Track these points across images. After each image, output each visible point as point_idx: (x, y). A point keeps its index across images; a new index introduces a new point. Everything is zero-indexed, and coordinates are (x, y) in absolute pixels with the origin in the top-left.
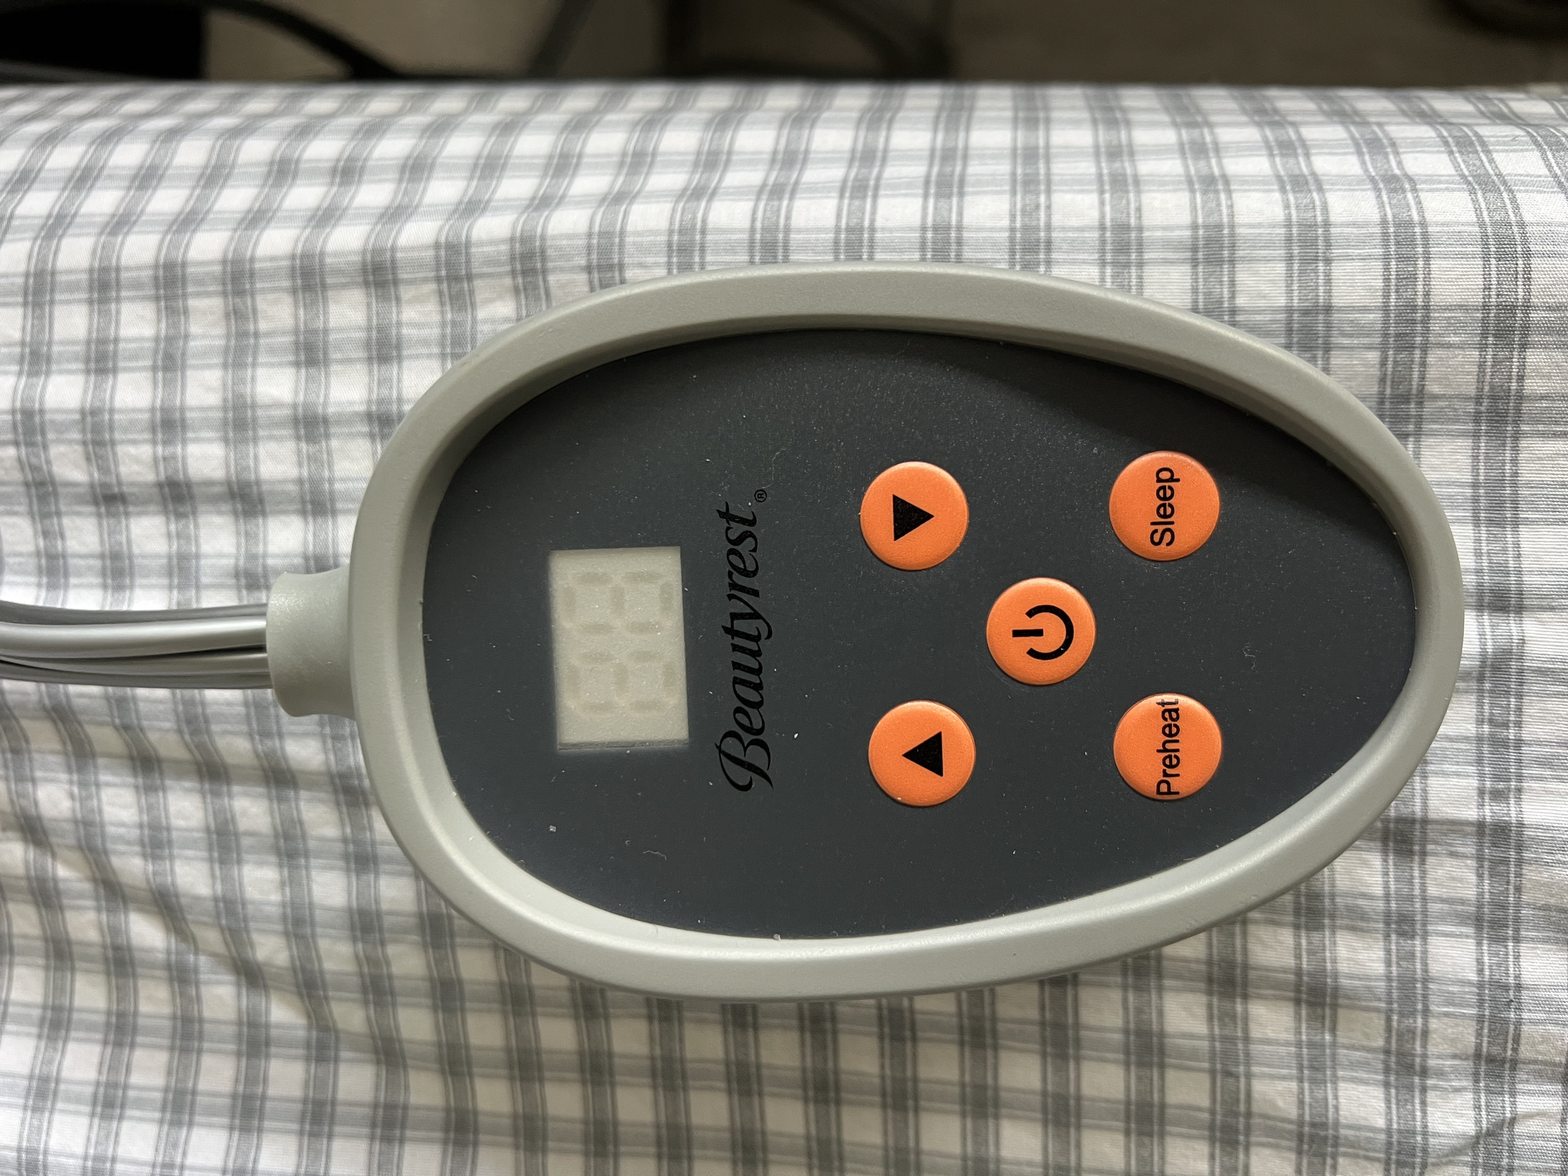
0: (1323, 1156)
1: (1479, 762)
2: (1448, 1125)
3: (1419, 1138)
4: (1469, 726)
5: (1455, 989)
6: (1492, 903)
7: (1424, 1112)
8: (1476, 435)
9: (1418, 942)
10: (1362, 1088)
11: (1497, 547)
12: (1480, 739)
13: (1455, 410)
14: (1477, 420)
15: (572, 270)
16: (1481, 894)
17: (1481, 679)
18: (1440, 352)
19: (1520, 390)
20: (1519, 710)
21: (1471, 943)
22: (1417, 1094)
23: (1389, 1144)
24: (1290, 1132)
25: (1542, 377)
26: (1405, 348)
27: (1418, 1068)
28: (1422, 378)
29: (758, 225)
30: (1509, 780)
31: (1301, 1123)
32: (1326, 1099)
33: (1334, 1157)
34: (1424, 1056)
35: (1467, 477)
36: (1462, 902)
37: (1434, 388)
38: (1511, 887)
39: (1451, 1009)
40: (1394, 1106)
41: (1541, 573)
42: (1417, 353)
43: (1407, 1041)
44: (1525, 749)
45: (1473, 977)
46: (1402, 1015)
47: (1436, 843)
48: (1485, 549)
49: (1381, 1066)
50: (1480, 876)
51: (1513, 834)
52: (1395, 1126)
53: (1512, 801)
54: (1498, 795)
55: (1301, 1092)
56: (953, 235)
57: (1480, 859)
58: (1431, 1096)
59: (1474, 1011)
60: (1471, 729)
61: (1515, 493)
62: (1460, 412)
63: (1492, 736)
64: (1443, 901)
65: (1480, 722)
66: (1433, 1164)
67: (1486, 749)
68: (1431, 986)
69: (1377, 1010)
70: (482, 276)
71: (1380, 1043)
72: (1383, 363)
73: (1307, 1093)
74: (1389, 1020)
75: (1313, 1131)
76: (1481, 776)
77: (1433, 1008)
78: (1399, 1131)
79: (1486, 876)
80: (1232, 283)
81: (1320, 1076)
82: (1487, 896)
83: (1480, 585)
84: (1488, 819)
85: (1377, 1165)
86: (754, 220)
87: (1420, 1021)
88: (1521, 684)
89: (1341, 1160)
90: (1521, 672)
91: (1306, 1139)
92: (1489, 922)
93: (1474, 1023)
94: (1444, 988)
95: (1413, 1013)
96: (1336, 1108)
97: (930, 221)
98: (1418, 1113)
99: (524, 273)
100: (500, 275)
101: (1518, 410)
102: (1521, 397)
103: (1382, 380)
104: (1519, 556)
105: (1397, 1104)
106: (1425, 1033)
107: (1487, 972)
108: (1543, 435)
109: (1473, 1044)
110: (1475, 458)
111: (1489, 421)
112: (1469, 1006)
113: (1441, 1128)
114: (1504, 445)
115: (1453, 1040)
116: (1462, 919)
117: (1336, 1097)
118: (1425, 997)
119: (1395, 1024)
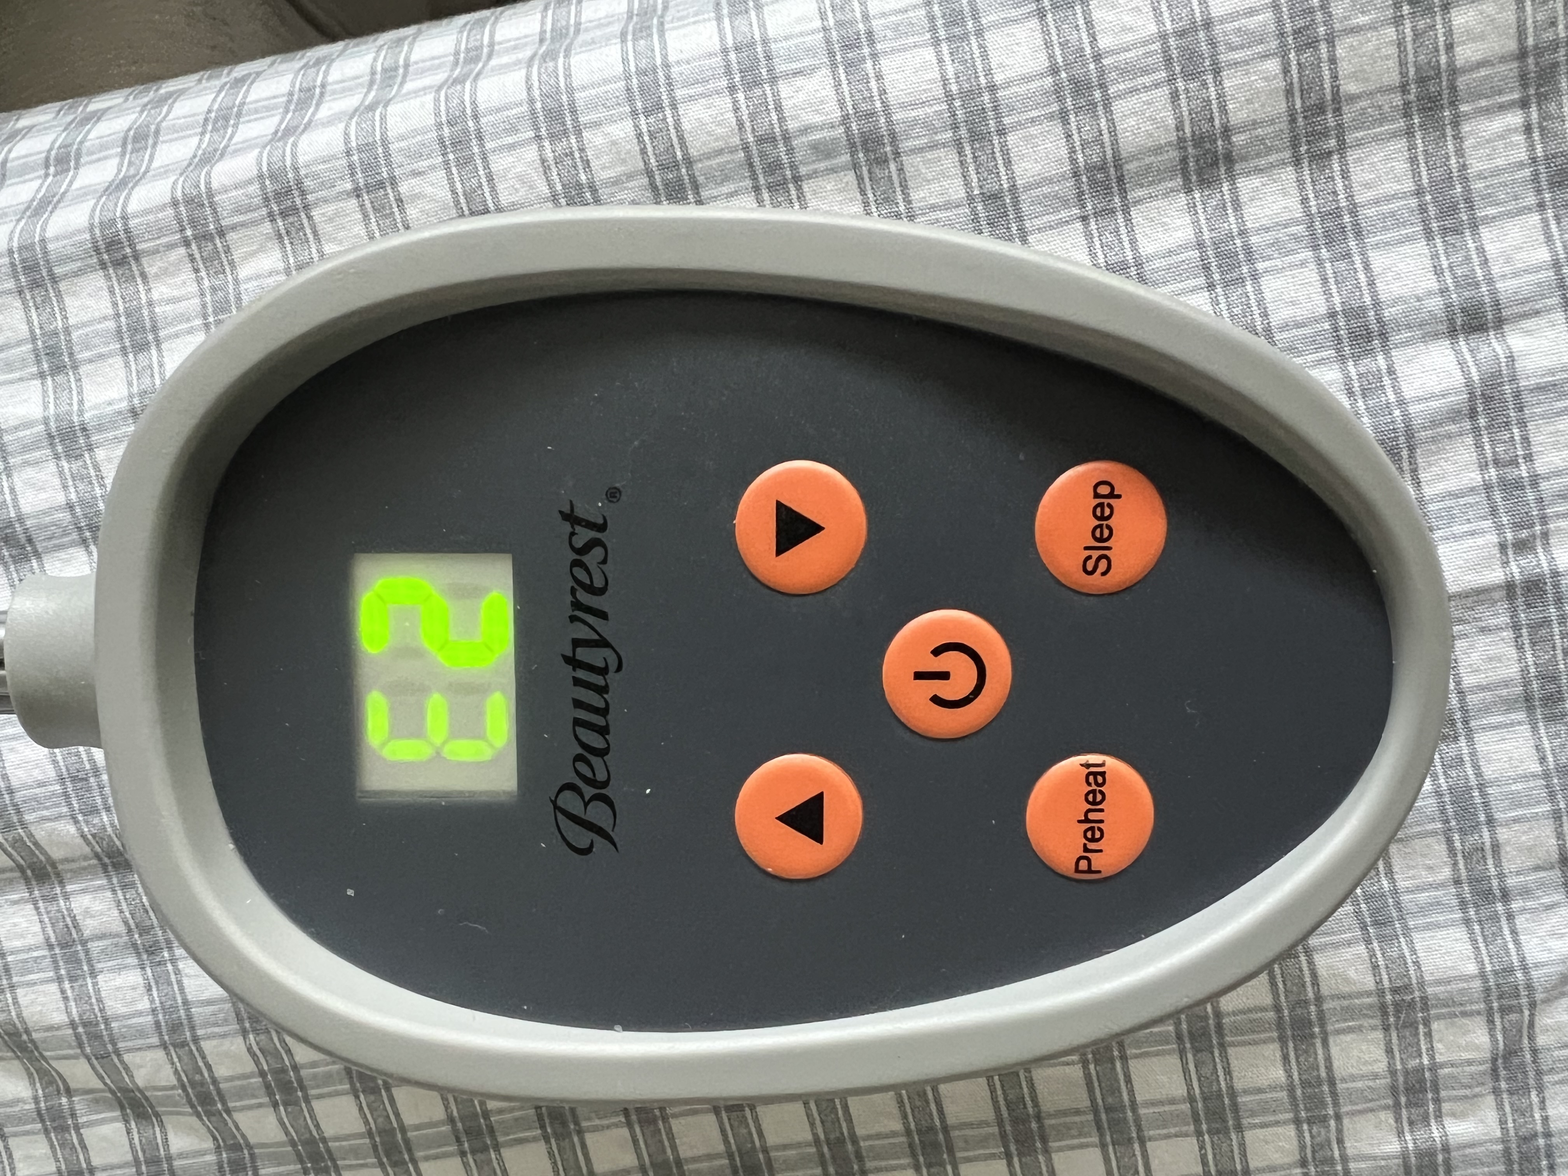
0: (1414, 1025)
1: (1494, 512)
2: (1550, 950)
3: (1519, 975)
4: (1472, 475)
5: (1519, 786)
6: (1540, 676)
7: (1517, 942)
8: (1409, 133)
9: (1463, 742)
10: (1440, 934)
11: (1458, 258)
12: (1488, 487)
13: (1380, 107)
14: (1407, 115)
15: (338, 197)
16: (1525, 670)
17: (1473, 414)
18: (1349, 40)
19: (1451, 63)
20: (1526, 440)
21: (1525, 730)
22: (1504, 922)
23: (1487, 990)
24: (1370, 1006)
25: (1474, 40)
26: (1309, 45)
27: (1497, 893)
28: (1335, 77)
29: (536, 93)
30: (1532, 525)
31: (1380, 993)
32: (1402, 957)
33: (1427, 1023)
34: (1501, 876)
35: (1409, 186)
36: (1506, 684)
37: (1350, 87)
38: (1559, 652)
39: (1520, 812)
40: (1482, 945)
41: (1516, 274)
42: (1323, 48)
43: (1478, 862)
44: (1544, 485)
45: (1536, 768)
46: (1462, 832)
47: (1461, 621)
48: (1445, 264)
49: (1455, 902)
50: (1520, 648)
51: (1549, 587)
52: (1489, 968)
53: (1540, 550)
54: (1523, 546)
55: (1372, 955)
56: (759, 49)
57: (1516, 627)
58: (1520, 921)
59: (1547, 807)
60: (1474, 478)
61: (1467, 189)
62: (1386, 108)
63: (1502, 480)
64: (1482, 688)
65: (1483, 466)
66: (1544, 1002)
67: (1498, 496)
68: (1490, 791)
69: (1434, 833)
70: (233, 228)
71: (1446, 873)
72: (1286, 71)
73: (1379, 954)
74: (1449, 841)
75: (1397, 997)
76: (1499, 528)
77: (1498, 816)
78: (1496, 973)
79: (1527, 647)
80: (1089, 24)
81: (1388, 931)
82: (1532, 670)
83: (1448, 306)
84: (1517, 576)
85: (1478, 1019)
86: (529, 89)
87: (1486, 834)
88: (1521, 409)
89: (1435, 1026)
90: (1517, 395)
91: (1391, 1009)
92: (1541, 699)
93: (1551, 821)
94: (1506, 789)
95: (1476, 827)
96: (1416, 963)
97: (730, 42)
98: (1511, 946)
99: (284, 214)
100: (254, 223)
101: (1453, 88)
102: (1453, 71)
103: (1289, 92)
104: (1486, 261)
105: (1485, 941)
106: (1496, 848)
107: (1550, 759)
108: (1488, 112)
109: (1555, 848)
110: (1413, 160)
111: (1422, 110)
112: (1538, 803)
113: (1543, 957)
114: (1444, 136)
115: (1529, 849)
116: (1509, 705)
117: (1413, 951)
118: (1486, 804)
119: (1457, 844)
